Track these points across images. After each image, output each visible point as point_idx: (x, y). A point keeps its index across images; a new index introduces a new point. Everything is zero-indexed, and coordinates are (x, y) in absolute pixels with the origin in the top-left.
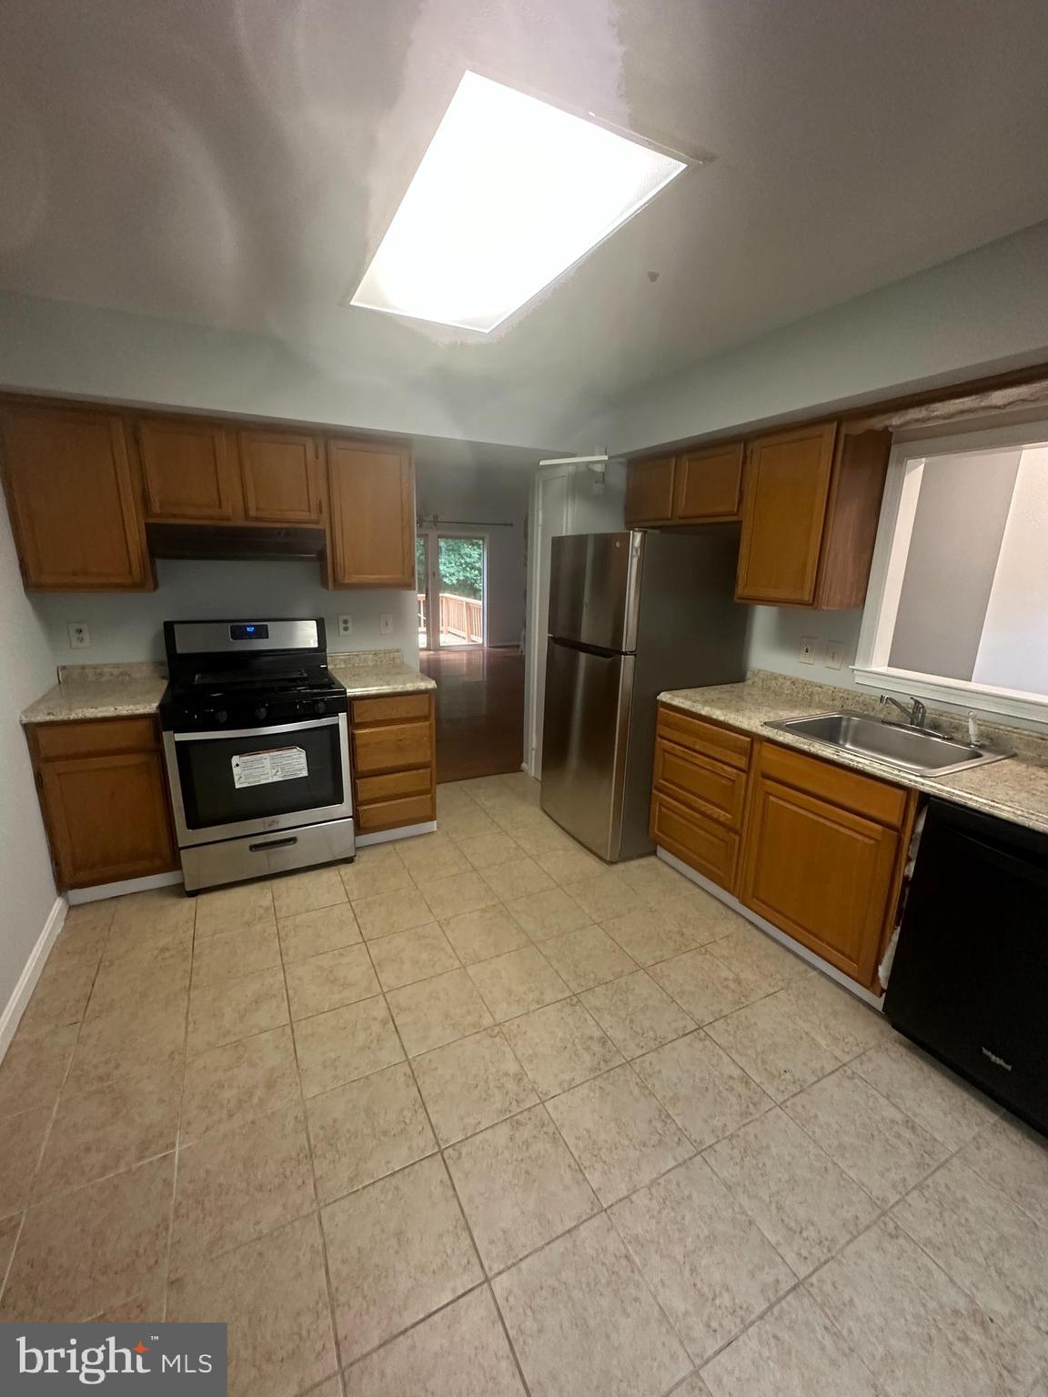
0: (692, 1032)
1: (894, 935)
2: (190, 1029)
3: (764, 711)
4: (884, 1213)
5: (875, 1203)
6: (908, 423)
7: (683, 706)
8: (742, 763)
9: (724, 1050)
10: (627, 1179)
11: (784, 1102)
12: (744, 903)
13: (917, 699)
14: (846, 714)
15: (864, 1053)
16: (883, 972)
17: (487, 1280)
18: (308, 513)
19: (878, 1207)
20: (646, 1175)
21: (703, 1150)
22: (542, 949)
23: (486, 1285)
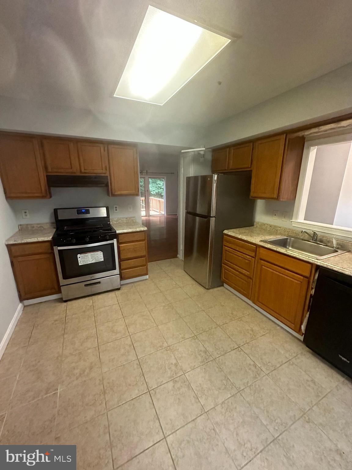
0: (236, 349)
1: (307, 315)
2: (64, 348)
3: (261, 236)
4: (304, 414)
5: (301, 410)
6: (311, 134)
7: (232, 235)
8: (253, 254)
9: (248, 355)
10: (214, 401)
11: (269, 373)
12: (254, 303)
13: (315, 231)
14: (289, 237)
15: (296, 356)
16: (303, 327)
17: (165, 438)
18: (102, 170)
19: (303, 411)
20: (220, 400)
21: (240, 391)
22: (184, 320)
23: (164, 440)
